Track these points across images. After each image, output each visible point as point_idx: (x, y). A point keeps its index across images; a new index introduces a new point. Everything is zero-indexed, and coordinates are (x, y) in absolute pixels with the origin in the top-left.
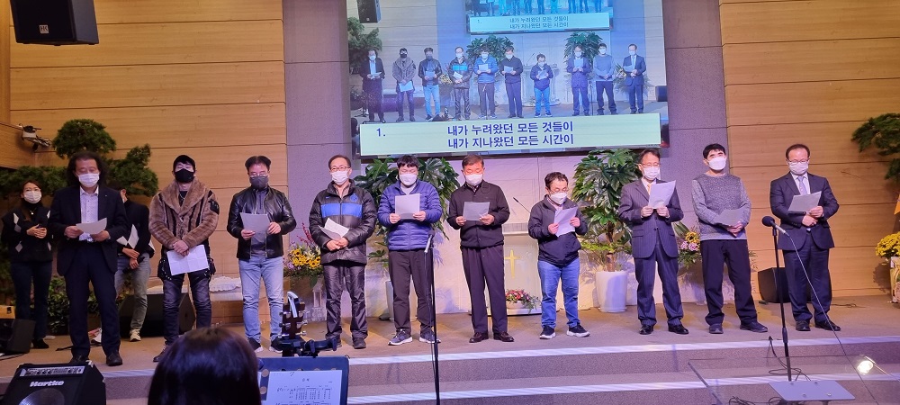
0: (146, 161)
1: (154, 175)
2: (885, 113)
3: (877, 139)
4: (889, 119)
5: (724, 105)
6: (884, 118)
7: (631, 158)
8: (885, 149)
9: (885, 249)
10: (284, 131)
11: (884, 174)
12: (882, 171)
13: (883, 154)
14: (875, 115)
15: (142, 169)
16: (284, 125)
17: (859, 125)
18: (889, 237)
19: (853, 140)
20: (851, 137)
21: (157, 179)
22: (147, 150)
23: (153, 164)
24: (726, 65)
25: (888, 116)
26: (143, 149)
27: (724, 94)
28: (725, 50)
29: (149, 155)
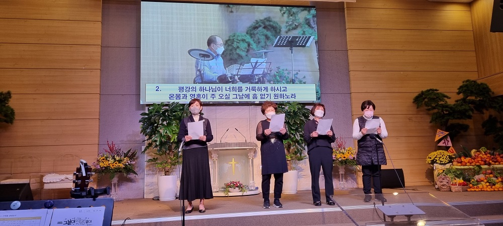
0: (8, 101)
1: (12, 110)
2: (429, 89)
3: (425, 102)
4: (431, 92)
5: (349, 81)
6: (428, 91)
7: (300, 107)
8: (430, 107)
9: (431, 160)
10: (99, 86)
11: (429, 120)
12: (428, 119)
13: (429, 110)
14: (424, 90)
15: (5, 106)
16: (99, 82)
17: (416, 95)
18: (433, 153)
19: (413, 102)
20: (412, 101)
21: (14, 113)
22: (9, 95)
23: (12, 103)
24: (350, 61)
25: (431, 90)
26: (6, 94)
27: (349, 76)
28: (349, 52)
29: (10, 97)
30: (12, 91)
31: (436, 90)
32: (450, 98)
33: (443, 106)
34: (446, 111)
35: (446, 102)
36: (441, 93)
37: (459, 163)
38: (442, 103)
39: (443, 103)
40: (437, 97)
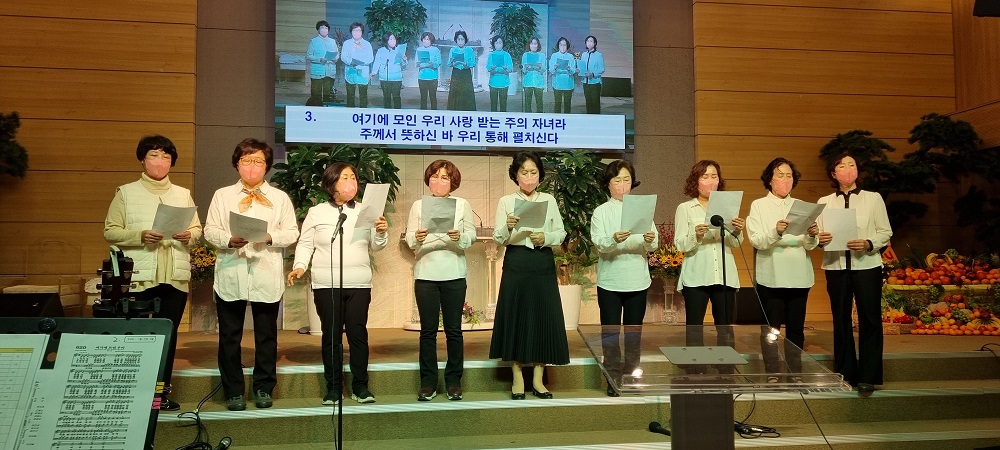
0: (13, 132)
1: (22, 151)
2: (852, 130)
4: (856, 136)
5: (692, 111)
6: (851, 134)
7: (590, 160)
10: (192, 108)
14: (843, 132)
15: (7, 141)
16: (192, 100)
17: (827, 141)
19: (821, 157)
20: (819, 154)
21: (27, 156)
22: (14, 119)
23: (23, 136)
24: (697, 69)
25: (856, 132)
26: (9, 118)
27: (692, 99)
28: (697, 53)
29: (18, 125)
30: (21, 112)
31: (868, 133)
32: (893, 150)
33: (877, 166)
34: (884, 175)
35: (885, 157)
36: (875, 140)
37: (899, 278)
38: (876, 159)
39: (879, 159)
40: (868, 148)
